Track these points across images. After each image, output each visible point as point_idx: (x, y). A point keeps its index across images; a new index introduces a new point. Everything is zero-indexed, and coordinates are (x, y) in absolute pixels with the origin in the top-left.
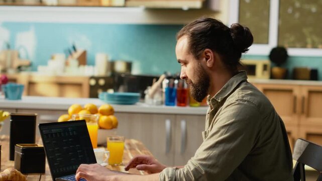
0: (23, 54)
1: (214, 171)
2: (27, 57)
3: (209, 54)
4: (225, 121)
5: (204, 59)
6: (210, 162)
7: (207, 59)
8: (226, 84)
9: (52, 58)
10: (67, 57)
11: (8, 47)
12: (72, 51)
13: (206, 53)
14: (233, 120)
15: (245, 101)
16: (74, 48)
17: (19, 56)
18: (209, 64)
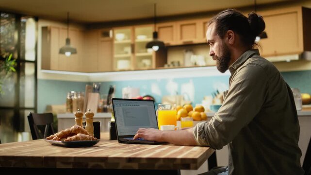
0: (186, 98)
1: (231, 119)
2: (189, 99)
3: (231, 34)
4: (238, 80)
5: (227, 38)
6: (227, 113)
7: (229, 38)
8: (242, 56)
9: (204, 99)
10: (214, 98)
11: (177, 93)
12: (217, 93)
13: (228, 34)
14: (244, 79)
15: (254, 64)
16: (218, 92)
17: (184, 99)
18: (231, 42)
